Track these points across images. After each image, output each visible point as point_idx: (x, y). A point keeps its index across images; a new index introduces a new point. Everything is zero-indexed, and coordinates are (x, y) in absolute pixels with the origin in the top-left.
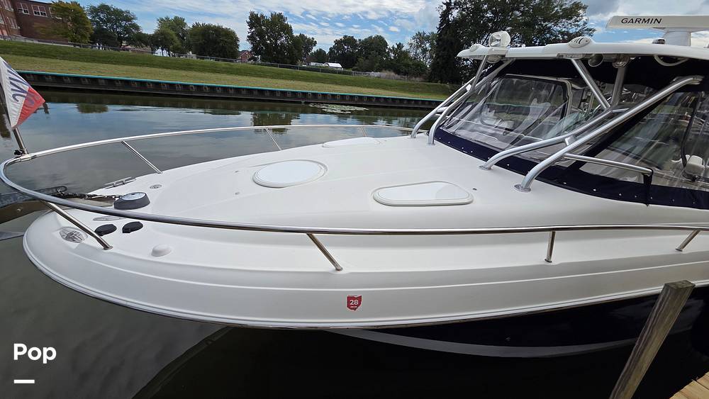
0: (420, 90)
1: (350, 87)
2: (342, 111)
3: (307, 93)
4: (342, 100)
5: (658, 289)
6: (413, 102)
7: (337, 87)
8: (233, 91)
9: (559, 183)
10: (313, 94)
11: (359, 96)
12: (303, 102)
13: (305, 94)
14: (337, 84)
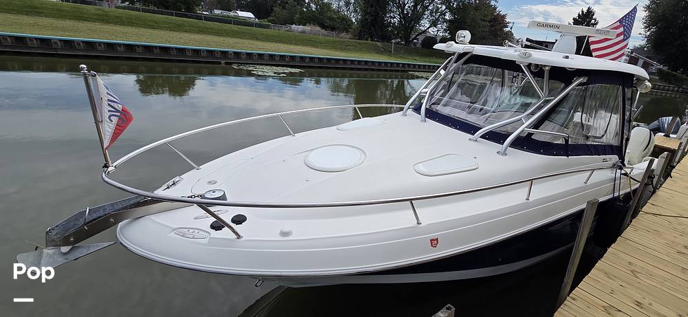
0: (352, 48)
1: (275, 44)
2: (275, 73)
3: (228, 52)
4: (272, 60)
5: (584, 206)
6: (349, 63)
7: (260, 44)
8: (122, 49)
9: (522, 148)
10: (235, 53)
11: (291, 56)
12: (223, 62)
13: (224, 53)
14: (257, 39)
